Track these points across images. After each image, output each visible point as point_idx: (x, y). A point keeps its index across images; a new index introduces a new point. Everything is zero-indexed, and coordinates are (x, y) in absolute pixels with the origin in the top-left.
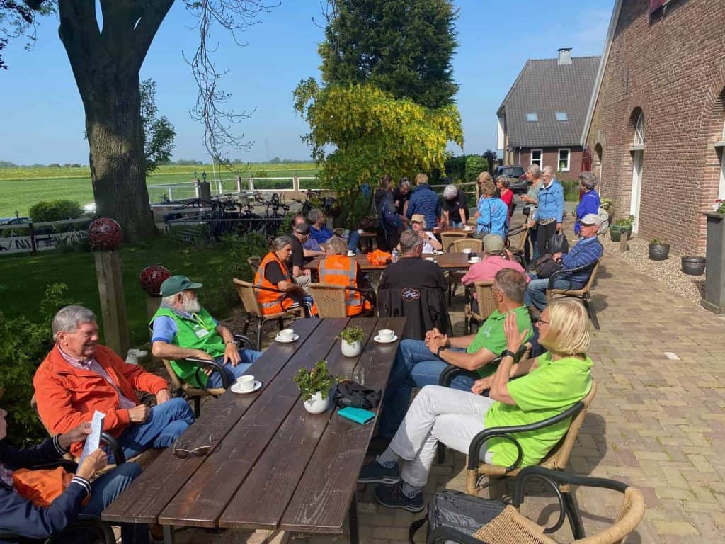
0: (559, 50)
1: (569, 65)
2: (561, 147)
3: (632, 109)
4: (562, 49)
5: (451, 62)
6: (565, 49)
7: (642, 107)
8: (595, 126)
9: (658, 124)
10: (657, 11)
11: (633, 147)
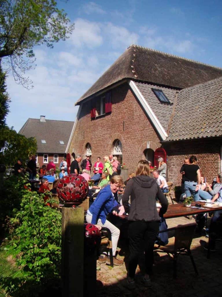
0: (41, 116)
1: (45, 122)
2: (55, 154)
4: (42, 116)
5: (6, 117)
6: (43, 116)
7: (90, 143)
8: (71, 147)
9: (96, 148)
10: (93, 118)
11: (86, 154)
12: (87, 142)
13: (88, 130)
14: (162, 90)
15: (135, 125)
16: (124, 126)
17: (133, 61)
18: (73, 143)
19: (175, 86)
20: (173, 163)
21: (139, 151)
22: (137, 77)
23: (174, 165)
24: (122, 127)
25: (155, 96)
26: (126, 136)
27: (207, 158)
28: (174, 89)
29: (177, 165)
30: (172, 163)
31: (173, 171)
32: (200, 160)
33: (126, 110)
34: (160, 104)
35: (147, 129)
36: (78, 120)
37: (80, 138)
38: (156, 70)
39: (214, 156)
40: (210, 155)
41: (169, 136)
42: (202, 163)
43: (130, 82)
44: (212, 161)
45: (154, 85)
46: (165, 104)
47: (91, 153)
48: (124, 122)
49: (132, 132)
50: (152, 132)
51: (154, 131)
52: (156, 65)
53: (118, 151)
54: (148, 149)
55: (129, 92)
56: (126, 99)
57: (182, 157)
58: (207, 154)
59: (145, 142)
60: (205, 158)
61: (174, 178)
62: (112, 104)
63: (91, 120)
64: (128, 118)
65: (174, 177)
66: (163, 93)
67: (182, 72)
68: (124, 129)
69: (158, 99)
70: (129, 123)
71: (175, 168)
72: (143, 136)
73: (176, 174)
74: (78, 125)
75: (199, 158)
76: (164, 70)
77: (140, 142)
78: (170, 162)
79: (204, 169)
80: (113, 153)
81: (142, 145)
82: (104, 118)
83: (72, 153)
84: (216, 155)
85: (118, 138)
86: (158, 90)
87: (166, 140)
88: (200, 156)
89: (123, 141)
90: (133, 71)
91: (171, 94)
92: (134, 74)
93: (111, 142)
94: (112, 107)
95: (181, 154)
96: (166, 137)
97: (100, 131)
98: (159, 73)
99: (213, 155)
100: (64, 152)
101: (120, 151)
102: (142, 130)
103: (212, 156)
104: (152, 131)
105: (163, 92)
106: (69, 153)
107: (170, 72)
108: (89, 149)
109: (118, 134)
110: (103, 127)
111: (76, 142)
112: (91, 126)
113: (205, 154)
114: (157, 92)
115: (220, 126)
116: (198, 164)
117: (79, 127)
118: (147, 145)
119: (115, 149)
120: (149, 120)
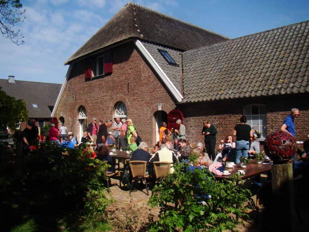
0: (9, 76)
1: (14, 83)
3: (79, 106)
6: (12, 76)
7: (84, 106)
8: (59, 110)
9: (92, 111)
10: (88, 79)
11: (79, 118)
12: (80, 105)
13: (81, 92)
14: (167, 51)
15: (143, 86)
16: (128, 87)
17: (135, 19)
18: (61, 106)
19: (178, 48)
20: (190, 124)
21: (149, 114)
22: (143, 37)
23: (192, 127)
24: (125, 89)
25: (162, 57)
26: (132, 98)
27: (229, 119)
28: (177, 51)
29: (195, 127)
30: (188, 124)
31: (190, 132)
32: (221, 121)
33: (131, 70)
34: (169, 65)
35: (158, 91)
36: (68, 81)
37: (71, 100)
38: (158, 30)
39: (236, 117)
40: (232, 115)
41: (185, 98)
42: (223, 124)
43: (136, 41)
44: (235, 121)
45: (159, 46)
46: (173, 66)
47: (85, 117)
48: (128, 83)
49: (139, 93)
50: (165, 94)
51: (167, 93)
52: (157, 25)
53: (121, 114)
54: (160, 111)
55: (135, 51)
56: (130, 59)
57: (200, 118)
58: (229, 115)
59: (156, 104)
60: (226, 119)
61: (192, 140)
62: (113, 64)
63: (85, 81)
64: (134, 79)
65: (192, 138)
66: (168, 54)
67: (180, 34)
68: (128, 91)
69: (165, 60)
70: (135, 84)
71: (193, 129)
72: (154, 98)
73: (194, 136)
74: (68, 86)
75: (221, 119)
76: (164, 30)
77: (149, 104)
78: (186, 124)
79: (226, 129)
80: (115, 116)
81: (152, 107)
82: (102, 79)
83: (60, 117)
84: (239, 115)
85: (121, 100)
86: (164, 51)
87: (182, 101)
88: (221, 116)
89: (128, 103)
90: (138, 30)
91: (175, 55)
92: (140, 33)
93: (112, 105)
94: (113, 67)
95: (199, 116)
96: (182, 99)
97: (98, 92)
98: (161, 33)
99: (235, 115)
100: (49, 117)
101: (124, 114)
102: (151, 92)
103: (234, 117)
104: (164, 92)
105: (168, 52)
106: (55, 118)
107: (170, 33)
108: (83, 112)
109: (122, 96)
110: (101, 88)
111: (65, 104)
112: (85, 88)
113: (226, 115)
114: (163, 53)
115: (242, 87)
116: (219, 125)
117: (68, 88)
118: (158, 106)
119: (117, 112)
120: (160, 82)
